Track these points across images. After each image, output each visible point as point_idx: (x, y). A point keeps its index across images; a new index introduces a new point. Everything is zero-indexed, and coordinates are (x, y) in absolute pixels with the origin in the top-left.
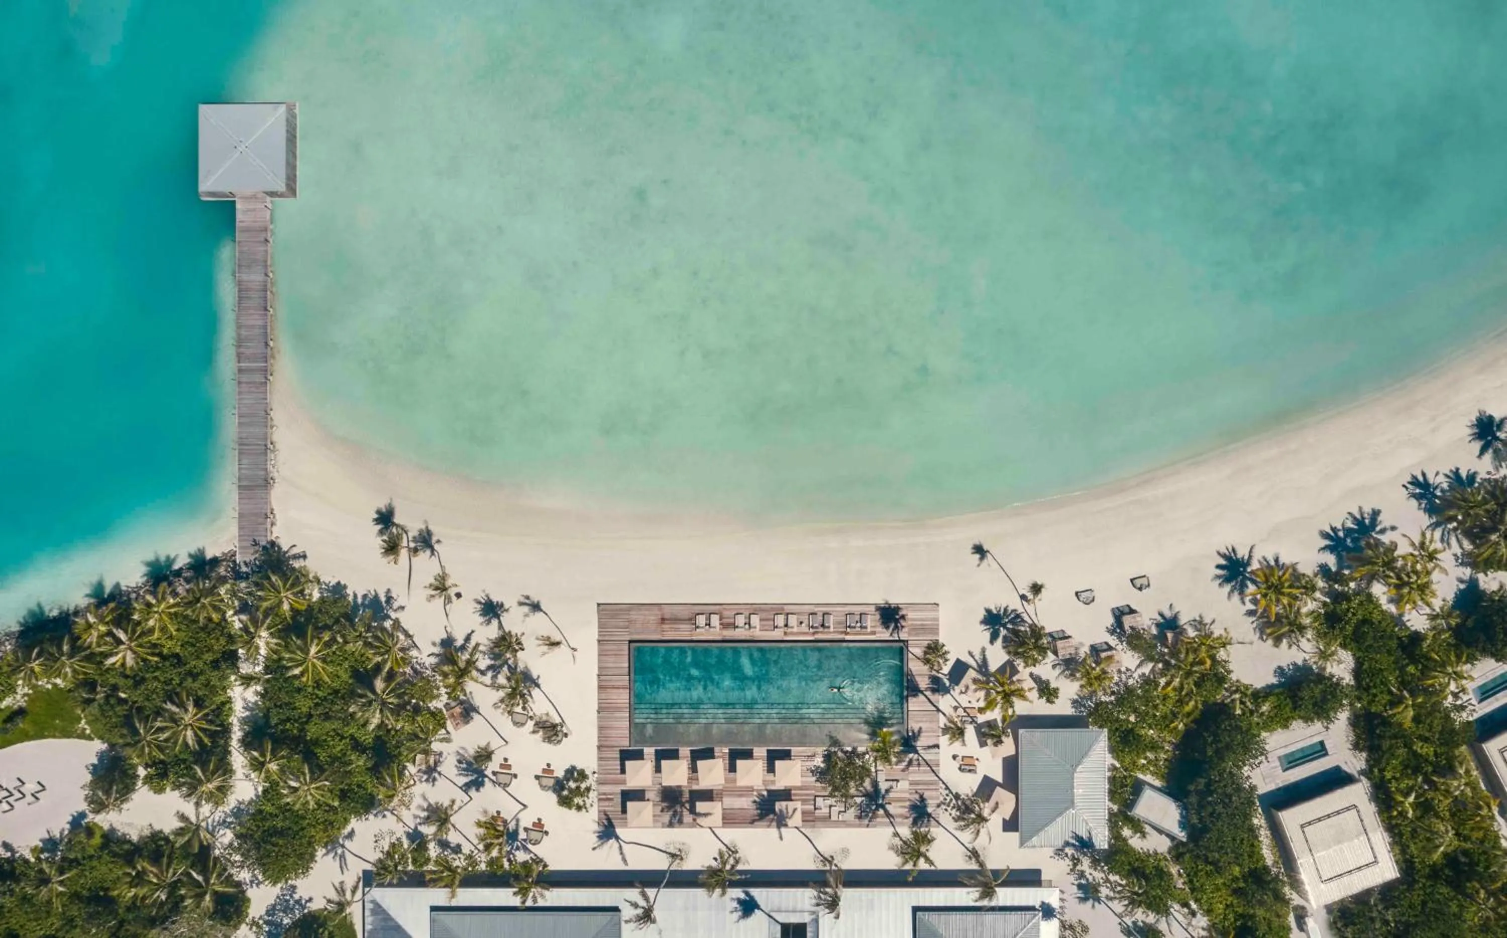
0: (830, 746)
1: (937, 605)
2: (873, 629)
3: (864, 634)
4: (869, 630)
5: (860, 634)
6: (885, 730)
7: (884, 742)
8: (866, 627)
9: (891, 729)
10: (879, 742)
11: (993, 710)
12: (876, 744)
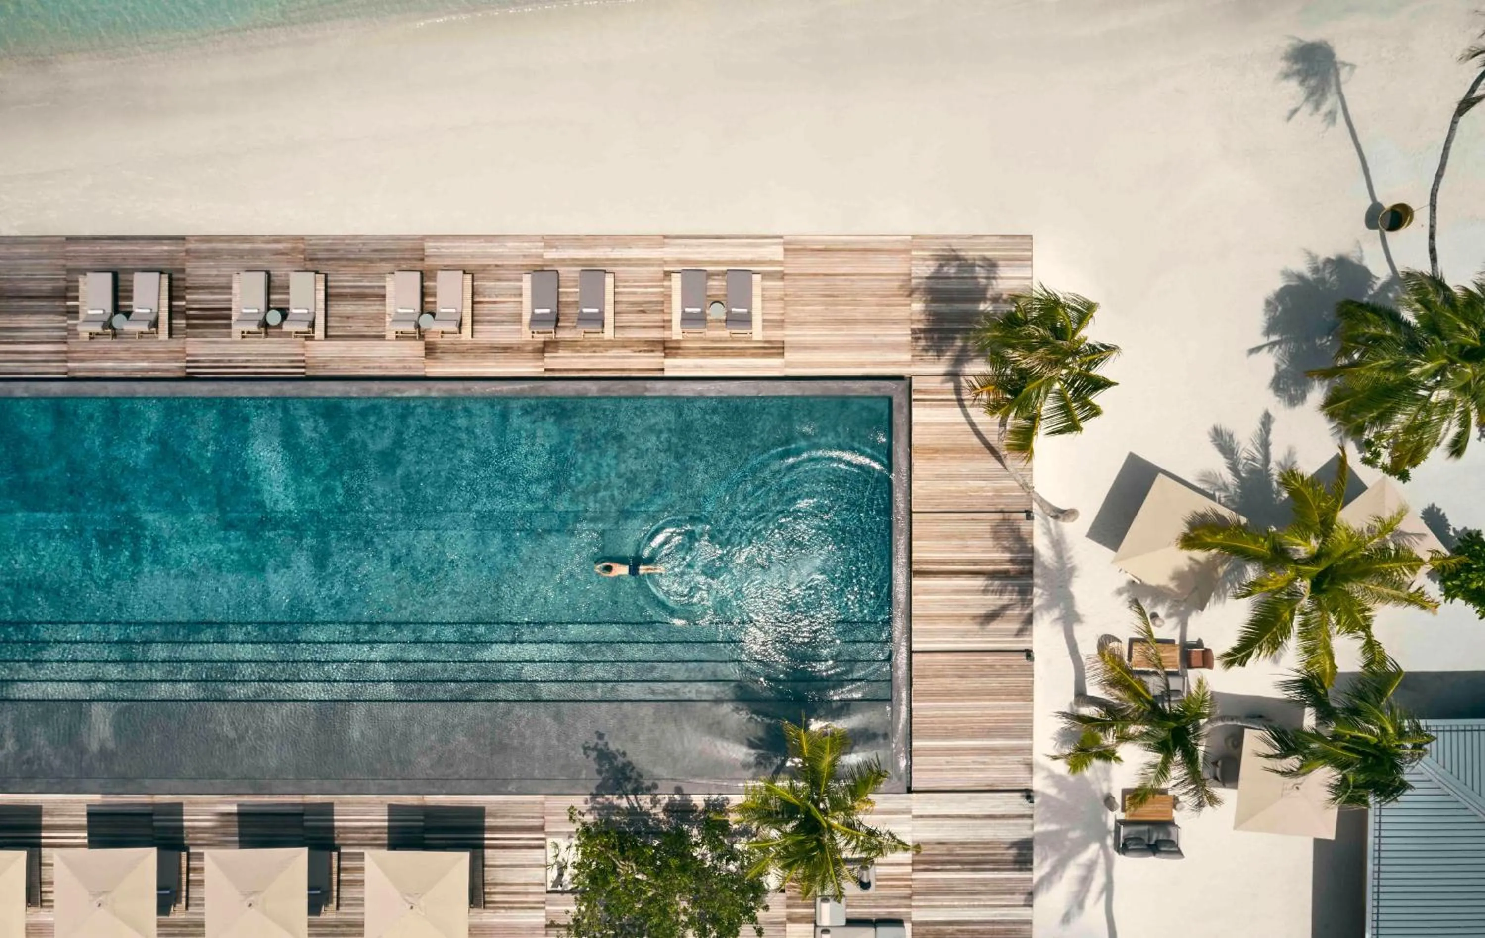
0: (601, 790)
1: (1031, 237)
2: (776, 335)
3: (740, 352)
4: (758, 333)
5: (721, 352)
6: (816, 726)
7: (812, 775)
8: (746, 320)
9: (842, 725)
10: (794, 774)
11: (1275, 645)
12: (782, 784)
